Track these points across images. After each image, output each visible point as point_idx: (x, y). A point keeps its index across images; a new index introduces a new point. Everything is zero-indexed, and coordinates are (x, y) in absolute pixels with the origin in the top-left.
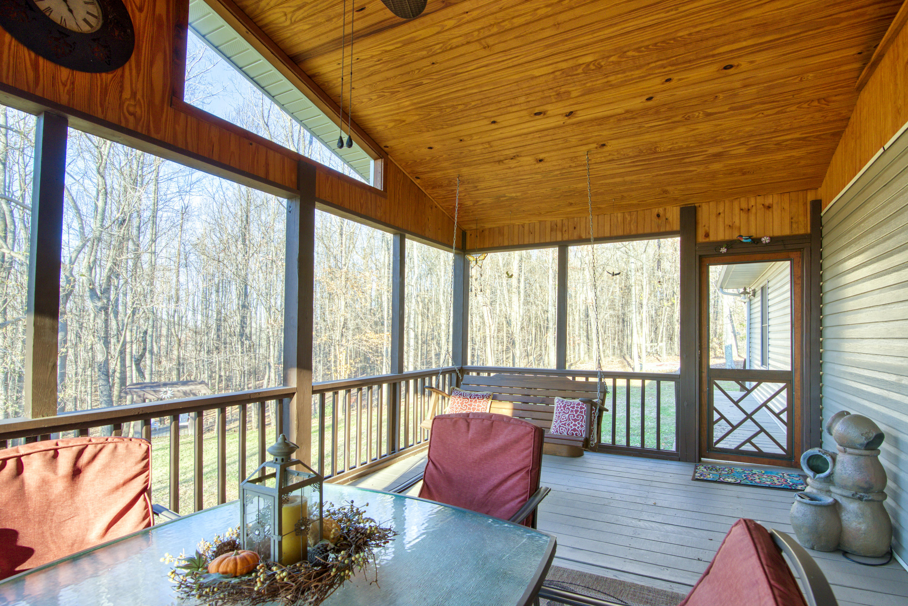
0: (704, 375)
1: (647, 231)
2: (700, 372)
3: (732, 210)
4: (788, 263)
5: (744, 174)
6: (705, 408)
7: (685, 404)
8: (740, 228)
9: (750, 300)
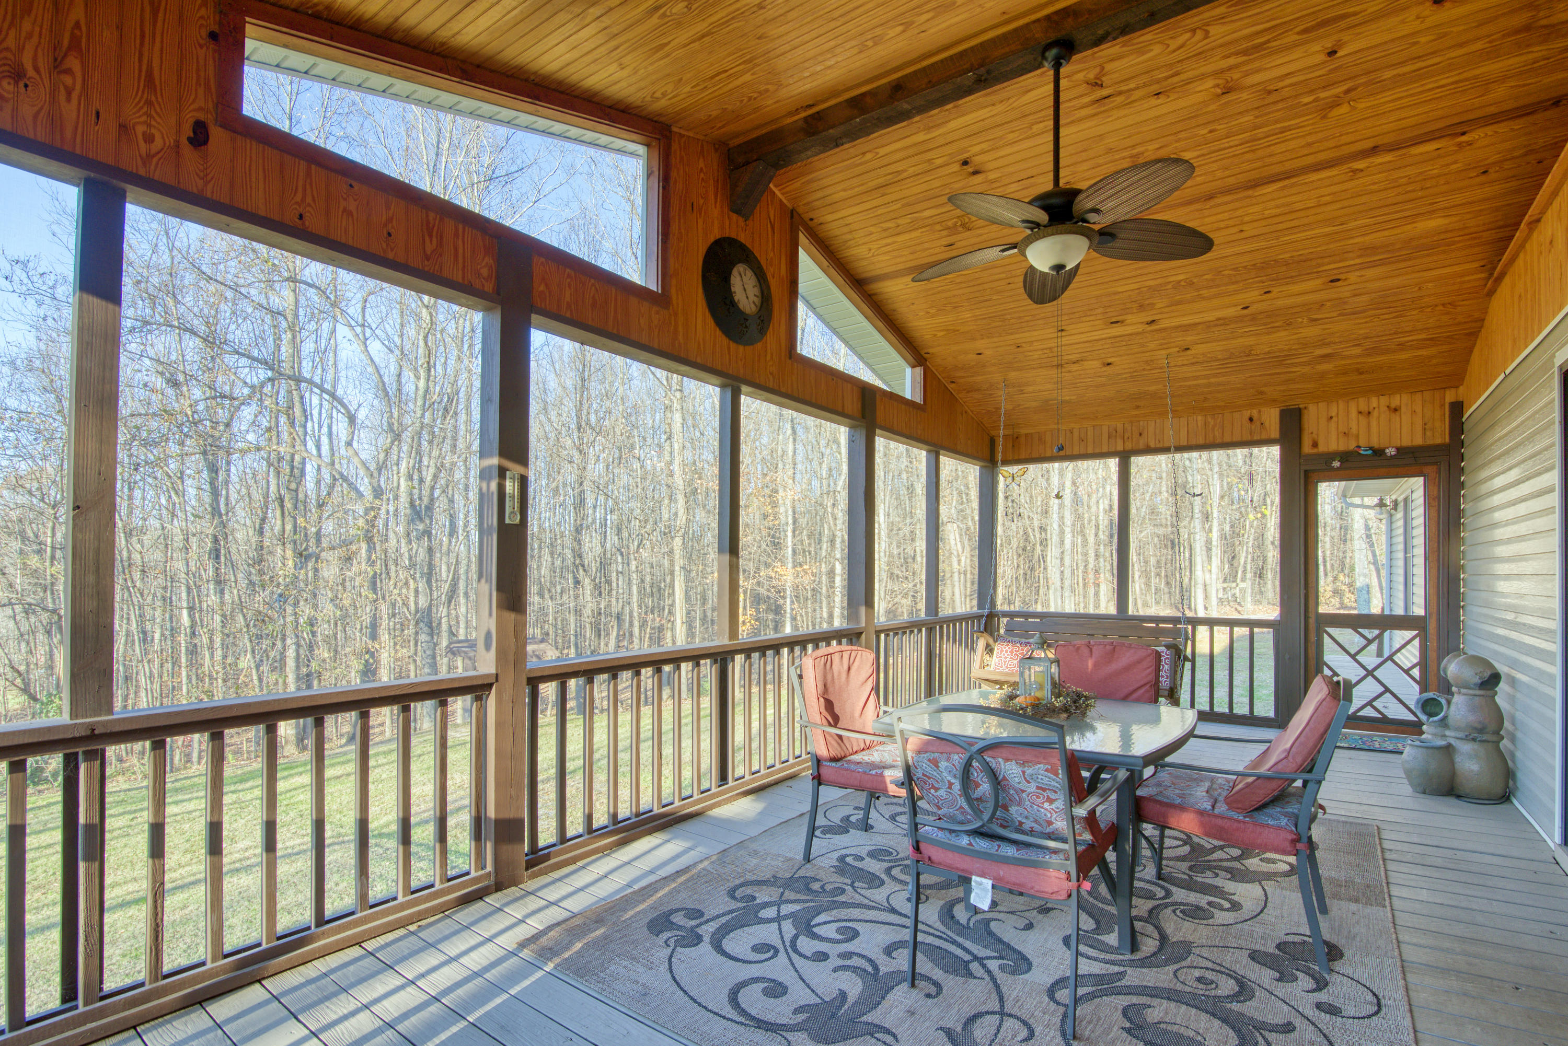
0: (1312, 621)
1: (1236, 438)
2: (1306, 618)
3: (1348, 413)
4: (1421, 480)
5: (1361, 373)
6: (1312, 663)
7: (1287, 656)
8: (1358, 436)
9: (1391, 515)
